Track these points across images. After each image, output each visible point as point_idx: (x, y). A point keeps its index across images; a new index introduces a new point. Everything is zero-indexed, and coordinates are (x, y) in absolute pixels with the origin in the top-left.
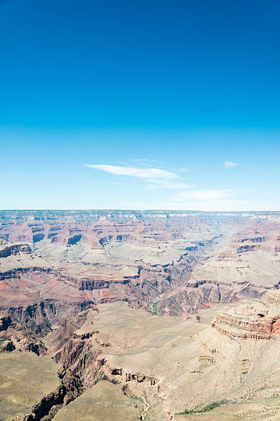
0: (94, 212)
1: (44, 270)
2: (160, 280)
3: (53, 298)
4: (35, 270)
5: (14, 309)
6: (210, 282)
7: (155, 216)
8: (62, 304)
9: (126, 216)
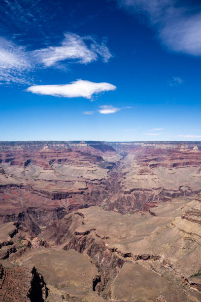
0: (35, 143)
1: (18, 186)
2: (101, 190)
3: (33, 206)
4: (11, 186)
5: (9, 216)
6: (138, 189)
7: (78, 145)
8: (42, 210)
9: (58, 145)
